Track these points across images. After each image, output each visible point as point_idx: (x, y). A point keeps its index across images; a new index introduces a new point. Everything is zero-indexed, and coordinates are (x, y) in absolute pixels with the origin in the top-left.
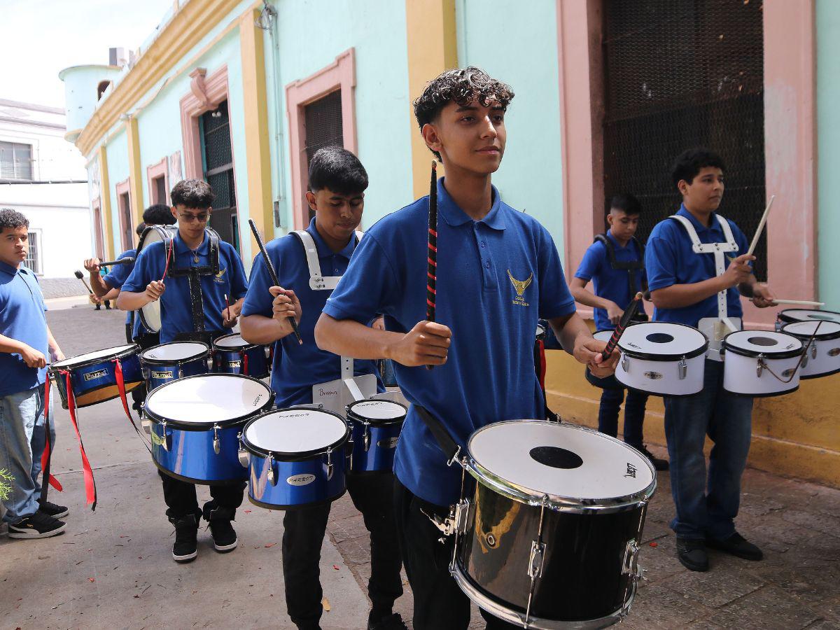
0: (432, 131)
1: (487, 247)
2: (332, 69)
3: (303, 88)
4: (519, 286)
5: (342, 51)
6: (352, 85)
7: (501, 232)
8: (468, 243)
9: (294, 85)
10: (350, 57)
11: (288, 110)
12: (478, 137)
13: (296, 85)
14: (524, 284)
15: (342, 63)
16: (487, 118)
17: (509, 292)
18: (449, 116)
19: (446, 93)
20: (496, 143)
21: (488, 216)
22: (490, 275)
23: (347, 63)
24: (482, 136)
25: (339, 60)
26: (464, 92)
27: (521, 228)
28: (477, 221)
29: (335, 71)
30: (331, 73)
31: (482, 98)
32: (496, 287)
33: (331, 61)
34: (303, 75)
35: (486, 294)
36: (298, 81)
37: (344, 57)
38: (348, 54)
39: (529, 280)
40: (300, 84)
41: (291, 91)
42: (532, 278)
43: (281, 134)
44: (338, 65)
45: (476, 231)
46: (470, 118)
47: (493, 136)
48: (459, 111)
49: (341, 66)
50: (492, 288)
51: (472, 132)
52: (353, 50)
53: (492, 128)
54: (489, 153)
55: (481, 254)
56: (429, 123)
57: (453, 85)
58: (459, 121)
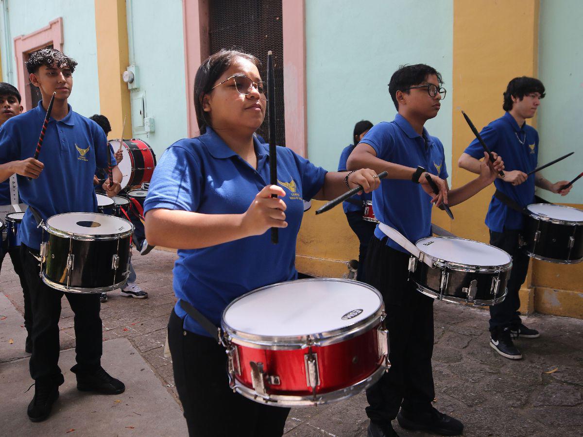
0: (34, 77)
1: (63, 133)
2: (47, 30)
3: (27, 41)
4: (82, 152)
5: (53, 18)
6: (60, 42)
7: (72, 127)
8: (53, 131)
9: (20, 38)
10: (58, 23)
11: (16, 56)
12: (57, 83)
13: (22, 39)
14: (85, 151)
15: (54, 27)
16: (61, 73)
17: (76, 154)
18: (43, 71)
19: (40, 60)
20: (66, 85)
21: (64, 119)
22: (64, 145)
23: (57, 27)
24: (59, 82)
25: (52, 25)
26: (49, 61)
27: (85, 125)
28: (58, 120)
29: (49, 31)
30: (47, 33)
31: (59, 65)
32: (68, 151)
33: (46, 24)
34: (28, 32)
35: (62, 154)
36: (23, 36)
37: (55, 23)
38: (58, 22)
39: (88, 149)
40: (25, 37)
41: (18, 42)
42: (90, 148)
43: (11, 72)
44: (51, 28)
45: (57, 125)
46: (53, 73)
47: (64, 83)
48: (47, 69)
49: (53, 28)
50: (66, 151)
51: (54, 80)
52: (61, 19)
53: (63, 78)
54: (63, 90)
55: (60, 136)
56: (33, 73)
57: (44, 56)
58: (47, 74)
